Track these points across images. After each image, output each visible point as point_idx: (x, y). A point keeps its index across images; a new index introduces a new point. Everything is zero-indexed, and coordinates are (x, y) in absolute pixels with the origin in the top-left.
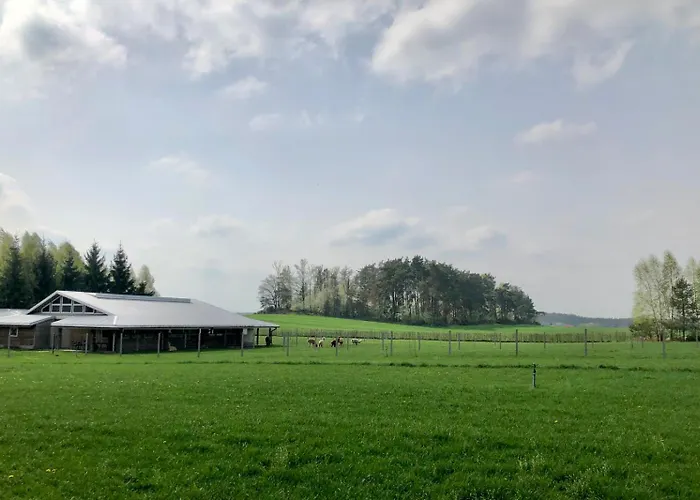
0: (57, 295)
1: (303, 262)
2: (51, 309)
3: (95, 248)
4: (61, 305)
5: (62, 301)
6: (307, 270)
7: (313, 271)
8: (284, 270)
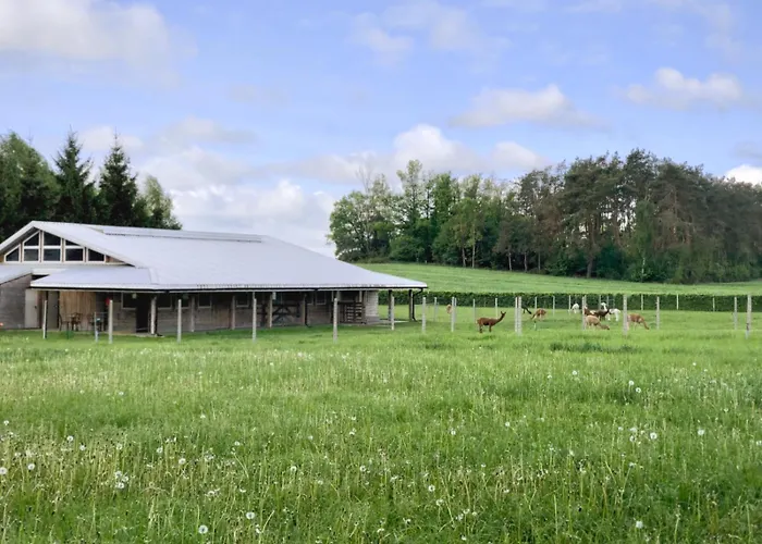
0: (35, 230)
1: (413, 167)
2: (22, 255)
3: (71, 144)
4: (42, 247)
5: (42, 239)
6: (420, 182)
7: (431, 182)
8: (377, 183)
